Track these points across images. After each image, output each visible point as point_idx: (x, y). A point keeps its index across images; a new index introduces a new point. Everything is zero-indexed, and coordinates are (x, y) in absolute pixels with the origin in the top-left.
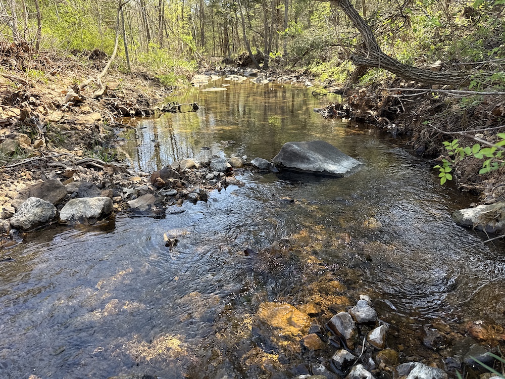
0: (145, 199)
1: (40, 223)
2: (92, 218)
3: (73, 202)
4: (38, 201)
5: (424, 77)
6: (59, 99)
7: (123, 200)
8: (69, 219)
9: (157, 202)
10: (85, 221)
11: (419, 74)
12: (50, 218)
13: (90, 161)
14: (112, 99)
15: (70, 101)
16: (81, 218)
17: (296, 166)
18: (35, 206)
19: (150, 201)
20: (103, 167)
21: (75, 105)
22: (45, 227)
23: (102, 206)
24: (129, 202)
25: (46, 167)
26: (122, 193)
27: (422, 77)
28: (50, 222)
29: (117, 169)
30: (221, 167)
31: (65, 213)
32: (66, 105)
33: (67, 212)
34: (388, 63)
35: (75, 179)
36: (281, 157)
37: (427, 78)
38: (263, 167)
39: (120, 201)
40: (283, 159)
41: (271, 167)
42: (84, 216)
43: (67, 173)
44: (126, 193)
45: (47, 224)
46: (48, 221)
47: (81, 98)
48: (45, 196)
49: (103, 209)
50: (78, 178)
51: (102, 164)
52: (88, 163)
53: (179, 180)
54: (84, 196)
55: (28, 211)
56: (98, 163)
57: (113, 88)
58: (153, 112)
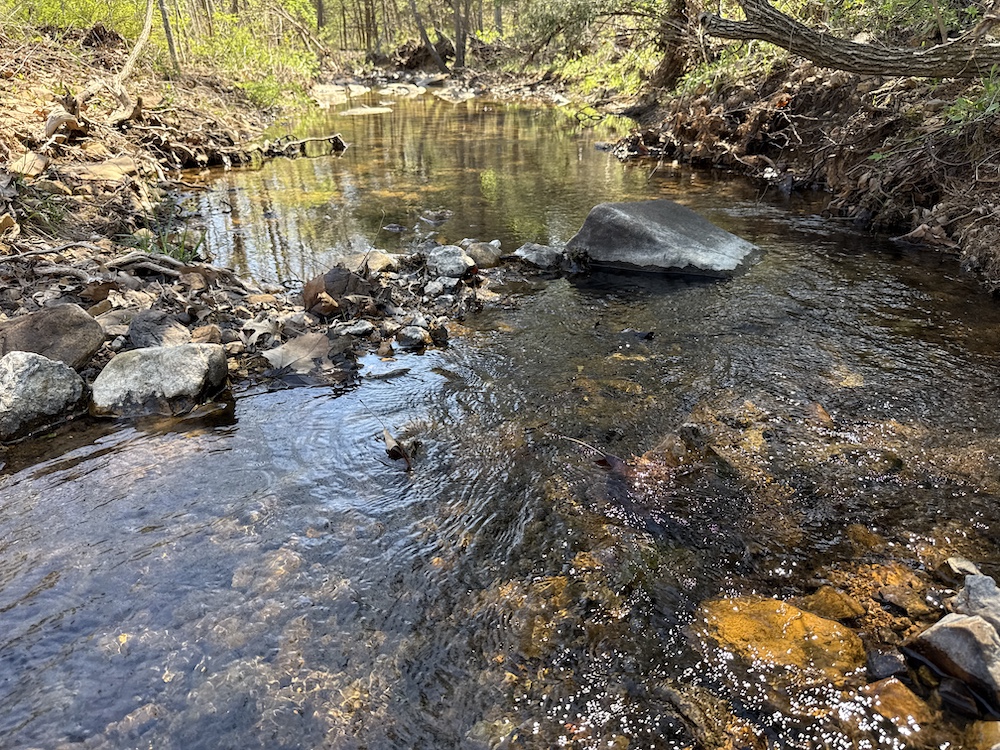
0: (304, 346)
1: (43, 418)
2: (180, 397)
3: (124, 360)
4: (32, 362)
5: (862, 61)
6: (30, 127)
7: (249, 349)
8: (121, 404)
9: (336, 352)
10: (161, 406)
11: (849, 52)
12: (67, 403)
13: (142, 261)
14: (153, 130)
15: (56, 131)
16: (151, 400)
17: (622, 259)
18: (26, 375)
19: (317, 349)
20: (177, 273)
21: (72, 141)
22: (57, 427)
23: (205, 367)
24: (266, 354)
25: (32, 277)
26: (242, 333)
27: (857, 60)
28: (71, 412)
29: (212, 276)
30: (453, 267)
31: (107, 390)
32: (51, 141)
33: (112, 386)
34: (784, 29)
35: (115, 305)
36: (584, 240)
37: (867, 62)
38: (547, 262)
39: (240, 353)
40: (589, 244)
41: (562, 264)
42: (159, 395)
43: (91, 288)
44: (252, 331)
45: (62, 420)
46: (62, 412)
47: (82, 124)
48: (47, 347)
49: (207, 374)
50: (123, 302)
51: (173, 266)
52: (140, 265)
53: (370, 299)
54: (147, 345)
55: (9, 388)
56: (164, 263)
57: (150, 106)
58: (250, 158)
